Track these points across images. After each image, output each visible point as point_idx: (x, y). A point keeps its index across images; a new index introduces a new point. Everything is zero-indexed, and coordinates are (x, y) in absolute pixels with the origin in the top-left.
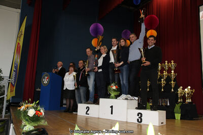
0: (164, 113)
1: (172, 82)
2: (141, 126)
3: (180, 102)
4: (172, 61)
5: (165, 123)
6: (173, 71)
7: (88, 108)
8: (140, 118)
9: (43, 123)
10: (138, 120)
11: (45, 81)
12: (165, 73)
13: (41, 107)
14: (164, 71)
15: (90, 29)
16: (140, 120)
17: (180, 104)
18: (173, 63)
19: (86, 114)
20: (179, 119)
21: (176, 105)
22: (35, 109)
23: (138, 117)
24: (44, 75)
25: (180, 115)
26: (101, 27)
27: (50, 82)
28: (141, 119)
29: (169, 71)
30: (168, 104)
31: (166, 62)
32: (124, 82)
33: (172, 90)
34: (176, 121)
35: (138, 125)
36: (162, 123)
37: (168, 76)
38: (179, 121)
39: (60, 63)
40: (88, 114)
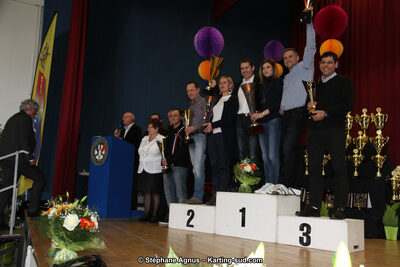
0: (360, 224)
1: (378, 156)
2: (308, 253)
3: (396, 201)
4: (379, 110)
5: (362, 247)
6: (379, 132)
7: (191, 213)
8: (307, 234)
9: (97, 245)
10: (301, 240)
11: (99, 155)
12: (362, 136)
13: (91, 209)
14: (360, 132)
15: (196, 40)
16: (305, 240)
17: (396, 206)
18: (379, 114)
19: (188, 225)
20: (395, 238)
21: (388, 207)
22: (80, 213)
23: (300, 234)
24: (96, 142)
25: (397, 229)
26: (218, 35)
27: (110, 156)
28: (309, 238)
29: (371, 131)
30: (370, 206)
31: (365, 110)
32: (271, 156)
33: (379, 174)
34: (388, 242)
35: (302, 251)
36: (356, 247)
37: (368, 143)
38: (395, 243)
39: (128, 116)
40: (192, 226)
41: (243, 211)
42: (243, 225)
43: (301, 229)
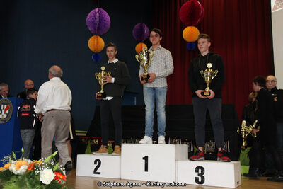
5: (240, 184)
7: (98, 163)
10: (197, 180)
11: (3, 114)
16: (201, 180)
23: (196, 175)
25: (248, 167)
28: (203, 178)
36: (237, 182)
40: (99, 173)
41: (146, 158)
42: (146, 170)
43: (197, 171)
